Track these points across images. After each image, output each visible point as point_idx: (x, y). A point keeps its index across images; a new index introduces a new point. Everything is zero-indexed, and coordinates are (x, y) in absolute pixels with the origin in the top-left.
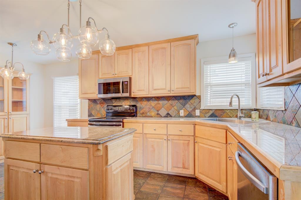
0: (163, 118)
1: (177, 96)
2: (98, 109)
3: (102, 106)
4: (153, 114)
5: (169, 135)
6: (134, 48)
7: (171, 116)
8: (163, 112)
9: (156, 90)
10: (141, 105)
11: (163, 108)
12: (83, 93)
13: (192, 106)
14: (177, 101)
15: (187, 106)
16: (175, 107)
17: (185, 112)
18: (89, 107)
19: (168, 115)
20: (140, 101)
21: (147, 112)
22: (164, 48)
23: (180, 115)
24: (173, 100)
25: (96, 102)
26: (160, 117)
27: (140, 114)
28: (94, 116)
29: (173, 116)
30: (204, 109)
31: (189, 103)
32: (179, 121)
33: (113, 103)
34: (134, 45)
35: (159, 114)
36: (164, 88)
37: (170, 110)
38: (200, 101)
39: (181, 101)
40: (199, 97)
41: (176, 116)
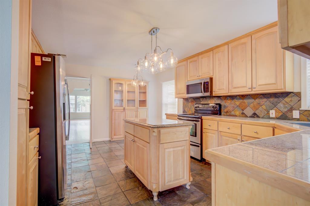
0: (249, 118)
1: (265, 94)
2: (190, 107)
3: (192, 104)
4: (237, 113)
5: (244, 136)
6: (214, 49)
7: (258, 117)
8: (249, 111)
9: (235, 88)
10: (225, 103)
11: (248, 107)
12: (177, 93)
13: (286, 106)
14: (267, 100)
15: (281, 105)
16: (264, 107)
17: (277, 112)
18: (183, 105)
19: (255, 116)
20: (225, 99)
21: (231, 111)
22: (244, 43)
23: (269, 116)
24: (261, 98)
25: (188, 100)
26: (245, 117)
27: (225, 112)
28: (186, 113)
29: (261, 116)
30: (306, 110)
31: (283, 101)
32: (269, 123)
33: (201, 102)
34: (214, 47)
35: (244, 114)
36: (245, 85)
37: (257, 109)
38: (299, 99)
39: (271, 99)
40: (298, 95)
41: (265, 117)
